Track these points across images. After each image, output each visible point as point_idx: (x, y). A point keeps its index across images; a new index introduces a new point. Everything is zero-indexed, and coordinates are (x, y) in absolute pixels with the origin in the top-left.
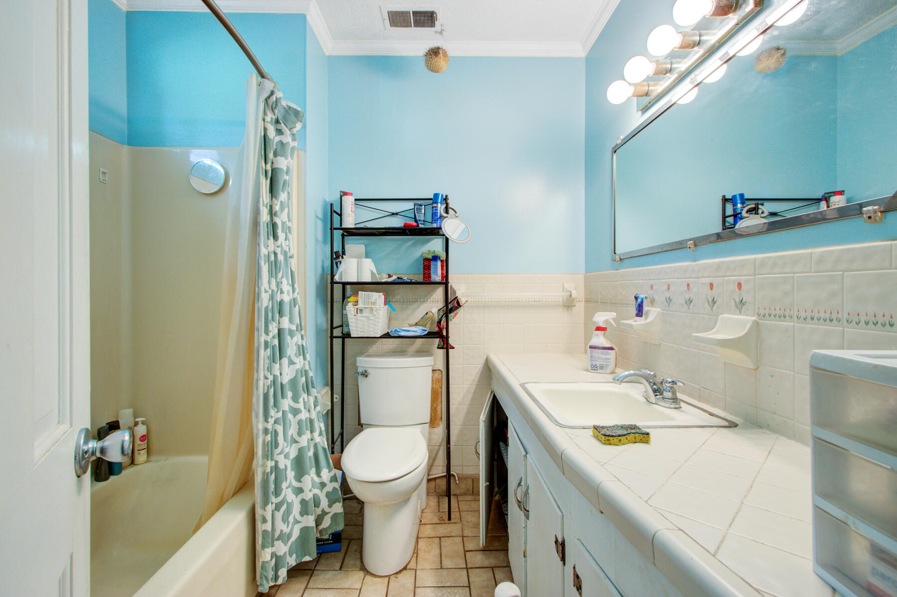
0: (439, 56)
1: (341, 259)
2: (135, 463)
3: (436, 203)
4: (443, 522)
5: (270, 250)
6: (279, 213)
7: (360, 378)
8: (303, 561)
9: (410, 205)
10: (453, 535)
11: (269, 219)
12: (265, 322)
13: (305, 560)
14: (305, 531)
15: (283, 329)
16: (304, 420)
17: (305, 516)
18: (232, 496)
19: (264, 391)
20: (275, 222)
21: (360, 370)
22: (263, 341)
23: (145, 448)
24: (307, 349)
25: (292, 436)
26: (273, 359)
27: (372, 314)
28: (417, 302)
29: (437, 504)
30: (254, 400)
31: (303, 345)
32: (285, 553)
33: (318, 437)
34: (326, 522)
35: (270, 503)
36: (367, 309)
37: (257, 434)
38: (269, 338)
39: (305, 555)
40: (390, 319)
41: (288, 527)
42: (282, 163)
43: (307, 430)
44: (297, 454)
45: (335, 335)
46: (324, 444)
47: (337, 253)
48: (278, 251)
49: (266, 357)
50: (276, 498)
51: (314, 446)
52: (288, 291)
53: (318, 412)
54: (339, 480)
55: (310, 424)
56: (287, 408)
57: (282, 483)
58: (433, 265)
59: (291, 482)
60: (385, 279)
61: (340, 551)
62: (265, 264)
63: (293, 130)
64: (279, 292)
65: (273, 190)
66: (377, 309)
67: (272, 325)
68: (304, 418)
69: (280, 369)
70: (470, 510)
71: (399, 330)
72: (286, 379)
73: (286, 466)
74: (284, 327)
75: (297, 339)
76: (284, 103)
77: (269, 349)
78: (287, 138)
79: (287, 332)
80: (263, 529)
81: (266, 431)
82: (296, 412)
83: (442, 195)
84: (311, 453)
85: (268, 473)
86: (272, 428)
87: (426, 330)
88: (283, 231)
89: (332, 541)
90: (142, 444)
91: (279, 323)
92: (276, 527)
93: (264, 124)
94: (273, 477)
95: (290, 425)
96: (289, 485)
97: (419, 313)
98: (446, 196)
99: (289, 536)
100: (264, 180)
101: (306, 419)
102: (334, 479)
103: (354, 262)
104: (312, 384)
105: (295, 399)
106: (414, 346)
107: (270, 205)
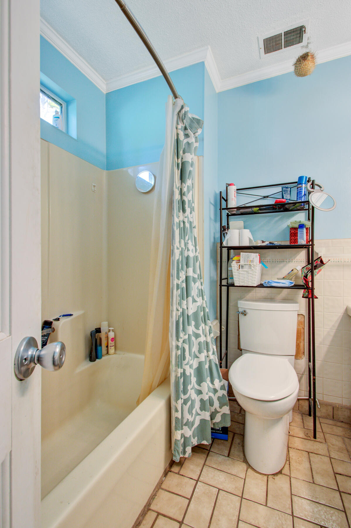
0: (308, 59)
1: (227, 231)
2: (109, 353)
3: (301, 184)
4: (309, 438)
5: (180, 220)
6: (186, 193)
7: (241, 317)
8: (202, 443)
9: (279, 189)
10: (320, 453)
11: (180, 198)
12: (177, 271)
13: (203, 443)
14: (203, 421)
15: (189, 276)
16: (203, 342)
17: (203, 411)
18: (158, 386)
19: (176, 320)
20: (184, 200)
21: (240, 310)
22: (175, 284)
23: (114, 346)
24: (204, 292)
25: (194, 352)
26: (182, 297)
27: (251, 269)
28: (284, 262)
29: (302, 420)
30: (170, 325)
31: (202, 289)
32: (190, 436)
33: (212, 355)
34: (218, 419)
35: (180, 399)
36: (247, 266)
37: (172, 348)
38: (179, 282)
39: (204, 440)
40: (262, 275)
41: (192, 417)
42: (189, 157)
43: (204, 349)
44: (198, 366)
45: (223, 284)
46: (216, 361)
47: (224, 226)
48: (186, 220)
49: (178, 295)
50: (184, 395)
51: (209, 361)
52: (192, 250)
53: (212, 337)
54: (227, 388)
55: (206, 345)
56: (191, 333)
57: (188, 385)
58: (300, 231)
59: (194, 385)
60: (260, 244)
61: (227, 440)
62: (177, 229)
63: (195, 134)
64: (186, 250)
65: (182, 178)
66: (254, 266)
67: (182, 273)
68: (202, 341)
69: (187, 304)
70: (332, 433)
71: (271, 282)
72: (191, 312)
73: (190, 373)
74: (190, 275)
75: (198, 284)
76: (190, 115)
77: (180, 289)
78: (192, 140)
79: (191, 279)
80: (176, 416)
81: (177, 347)
82: (197, 336)
83: (306, 177)
84: (207, 366)
85: (178, 377)
86: (182, 346)
87: (293, 283)
88: (189, 207)
89: (221, 432)
90: (112, 343)
91: (186, 272)
92: (184, 416)
93: (177, 131)
94: (182, 380)
95: (193, 345)
96: (193, 387)
97: (286, 270)
98: (309, 178)
99: (193, 423)
100: (177, 170)
101: (204, 341)
102: (223, 388)
103: (237, 231)
104: (208, 317)
105: (197, 327)
106: (281, 295)
107: (180, 188)
